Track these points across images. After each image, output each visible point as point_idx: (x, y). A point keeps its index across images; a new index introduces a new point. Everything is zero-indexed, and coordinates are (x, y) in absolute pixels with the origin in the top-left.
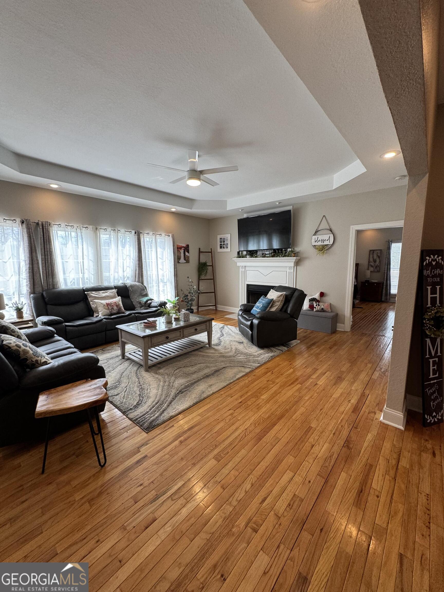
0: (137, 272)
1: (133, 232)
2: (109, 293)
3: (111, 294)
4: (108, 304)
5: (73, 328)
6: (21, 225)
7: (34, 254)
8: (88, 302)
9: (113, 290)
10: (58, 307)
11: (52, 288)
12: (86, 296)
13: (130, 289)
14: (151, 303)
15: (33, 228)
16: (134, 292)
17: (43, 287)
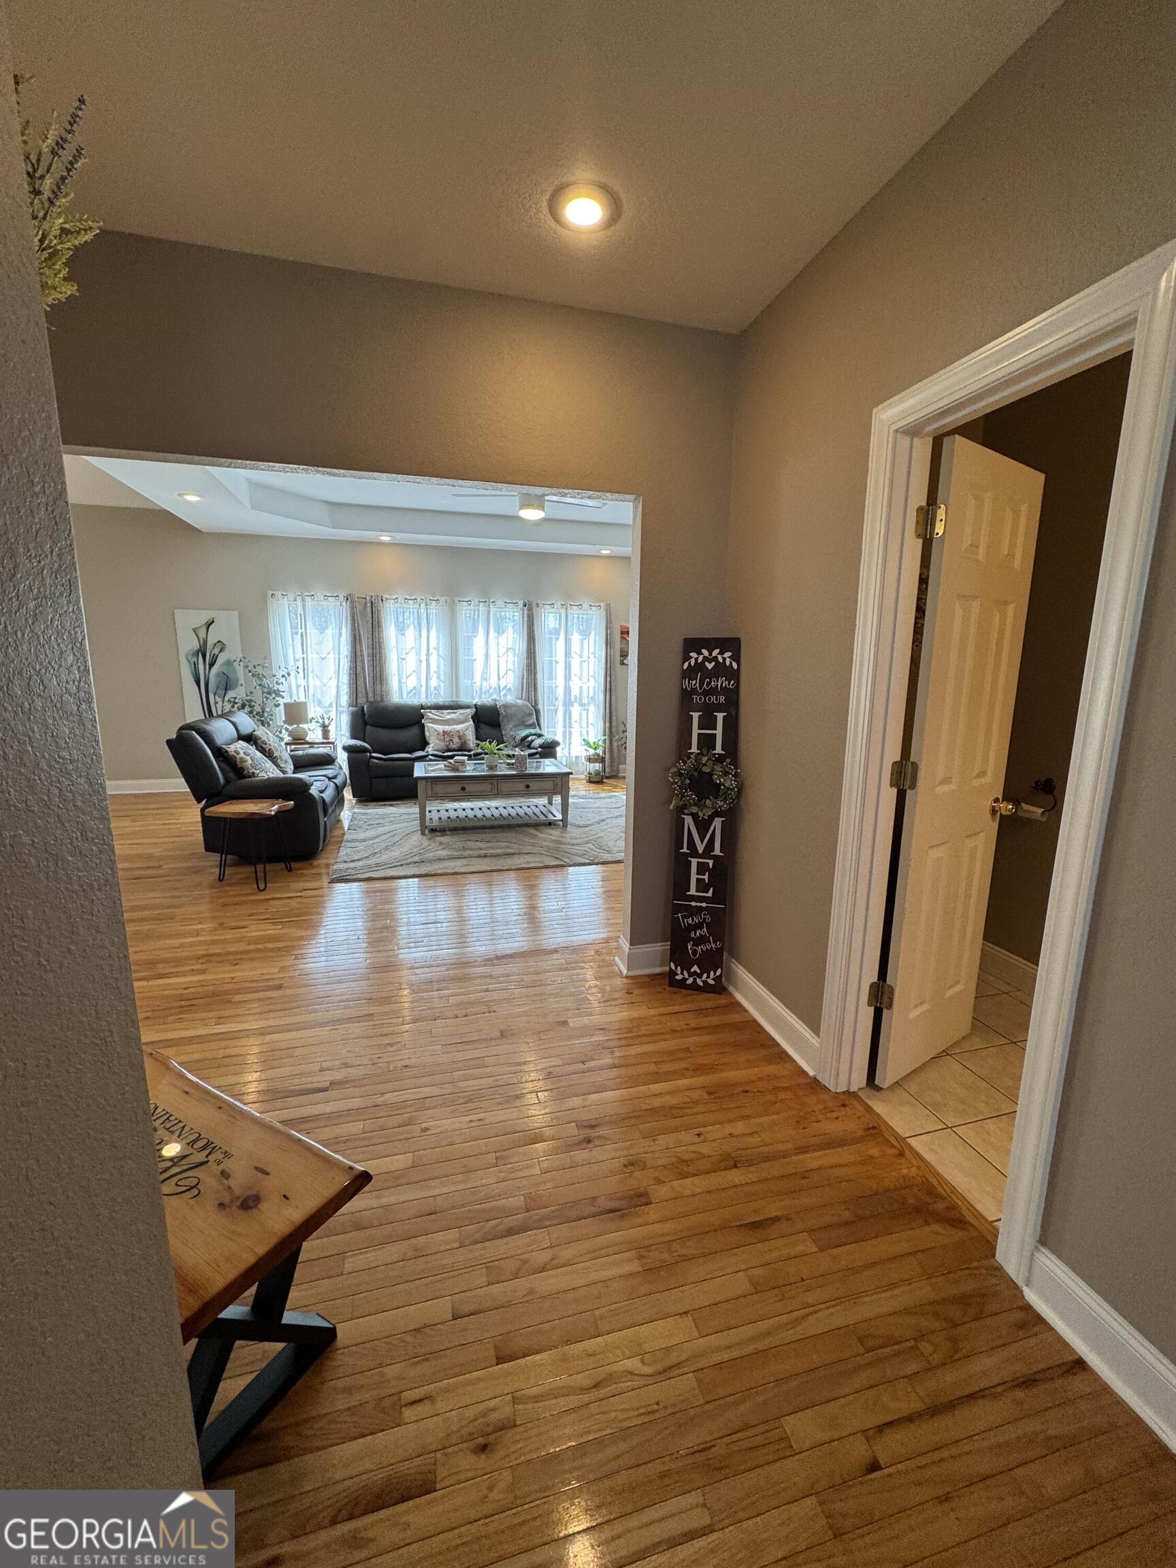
0: (525, 681)
1: (521, 604)
2: (458, 714)
3: (461, 717)
4: (445, 733)
5: (380, 762)
6: (344, 604)
7: (358, 646)
8: (423, 726)
9: (468, 710)
10: (380, 730)
11: (379, 699)
12: (422, 716)
13: (502, 711)
14: (532, 741)
15: (359, 607)
16: (510, 717)
17: (367, 698)
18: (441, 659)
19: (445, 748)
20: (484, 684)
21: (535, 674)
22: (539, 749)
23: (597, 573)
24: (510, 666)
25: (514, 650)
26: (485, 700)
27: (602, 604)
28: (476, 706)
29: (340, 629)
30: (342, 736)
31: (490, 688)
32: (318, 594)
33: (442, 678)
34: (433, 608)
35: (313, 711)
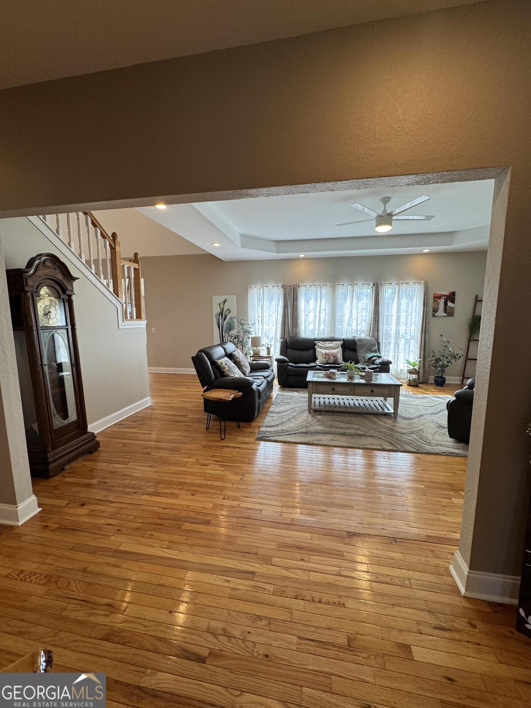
0: (372, 326)
1: (372, 284)
2: (334, 344)
3: (335, 346)
4: (326, 354)
5: (294, 368)
6: (281, 289)
7: (286, 310)
8: (315, 350)
9: (339, 342)
10: (294, 351)
11: (295, 336)
12: (315, 345)
13: (358, 342)
14: (375, 360)
15: (288, 290)
16: (363, 346)
17: (289, 335)
18: (326, 315)
19: (326, 362)
20: (349, 328)
21: (378, 322)
22: (379, 365)
23: (420, 264)
24: (364, 318)
25: (367, 309)
26: (349, 336)
27: (422, 282)
28: (344, 340)
29: (279, 302)
30: (276, 354)
31: (352, 330)
32: (270, 286)
33: (326, 325)
34: (324, 289)
35: (264, 341)
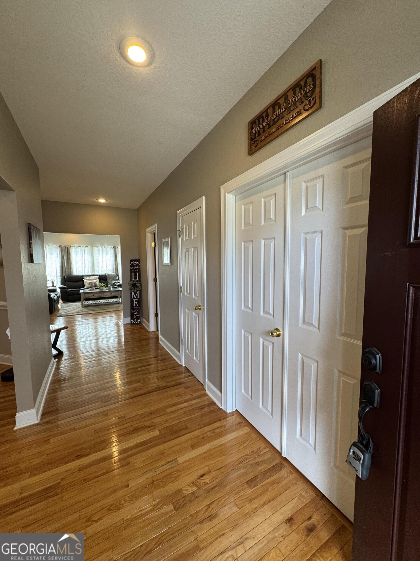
0: (114, 268)
1: (112, 247)
2: (94, 277)
3: (95, 278)
4: (90, 283)
5: (70, 291)
6: (59, 248)
7: (63, 260)
8: (83, 281)
9: (97, 276)
10: (70, 283)
11: (70, 274)
12: (83, 278)
13: (108, 276)
14: (116, 284)
15: (63, 249)
16: (110, 278)
17: (66, 274)
18: (89, 263)
19: (90, 287)
20: (102, 269)
22: (118, 286)
24: (110, 264)
25: (111, 259)
26: (103, 273)
28: (100, 275)
29: (58, 255)
30: (58, 285)
31: (104, 270)
32: (51, 246)
33: (89, 268)
34: (86, 249)
35: (49, 278)
